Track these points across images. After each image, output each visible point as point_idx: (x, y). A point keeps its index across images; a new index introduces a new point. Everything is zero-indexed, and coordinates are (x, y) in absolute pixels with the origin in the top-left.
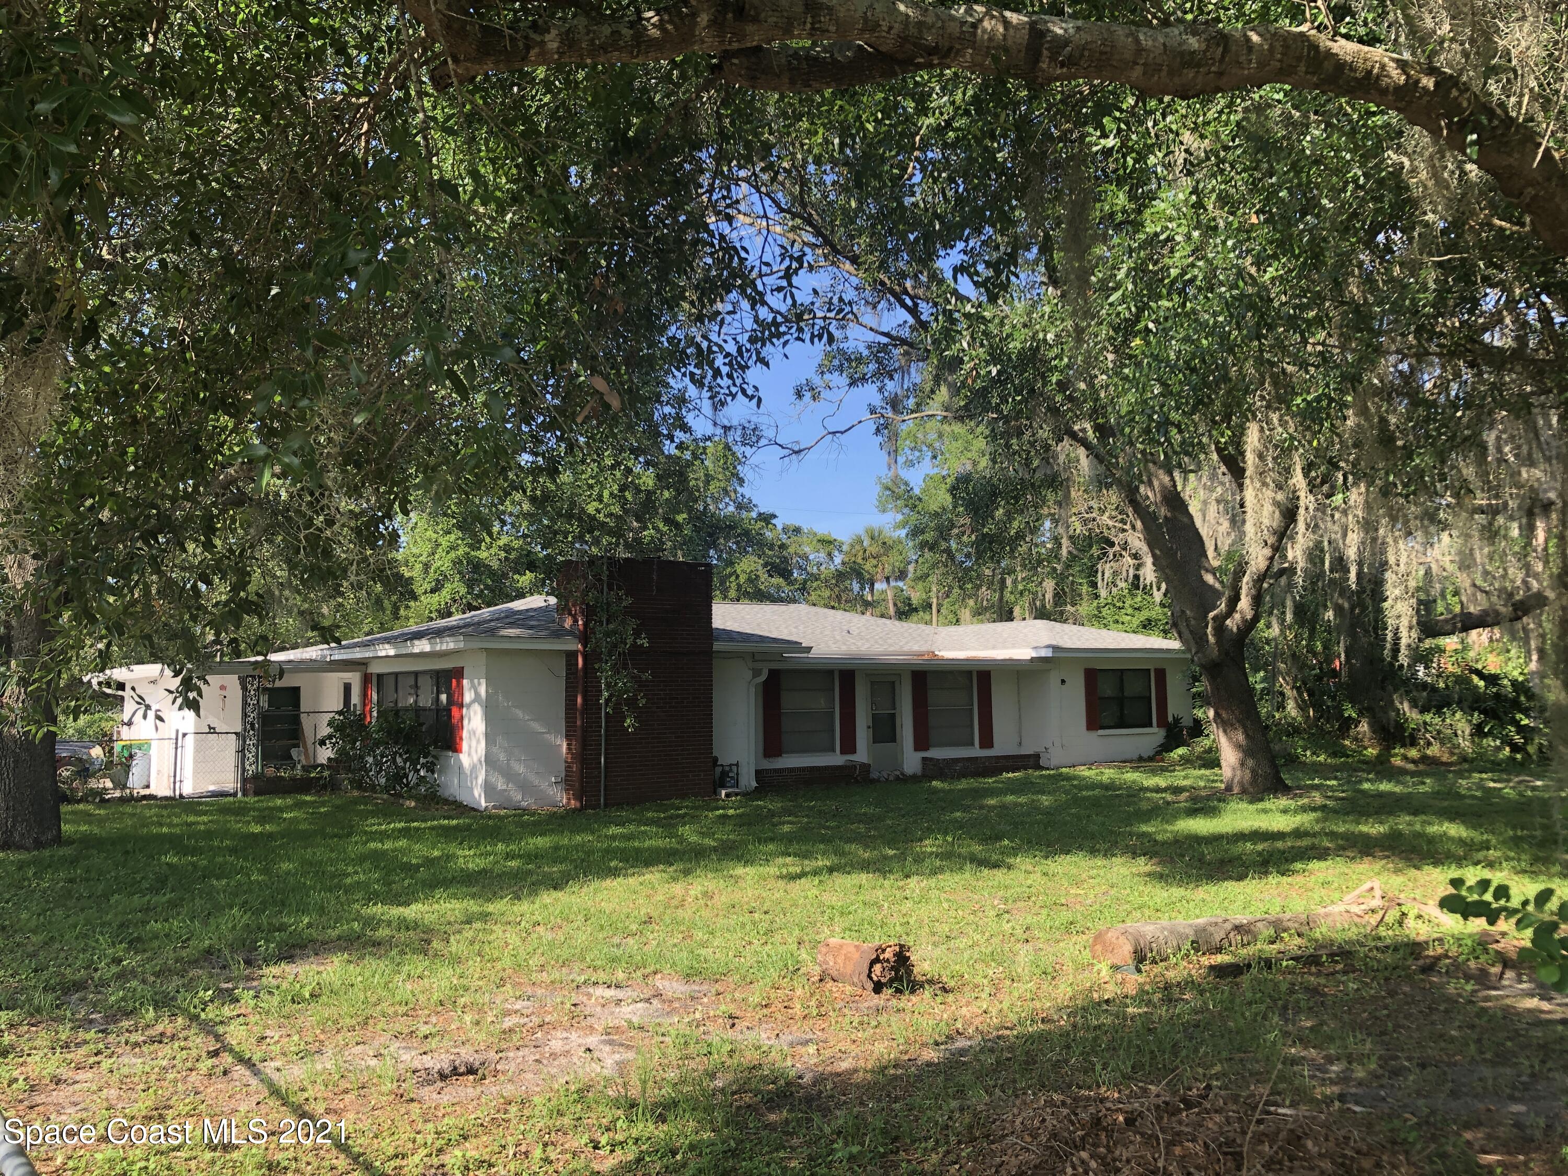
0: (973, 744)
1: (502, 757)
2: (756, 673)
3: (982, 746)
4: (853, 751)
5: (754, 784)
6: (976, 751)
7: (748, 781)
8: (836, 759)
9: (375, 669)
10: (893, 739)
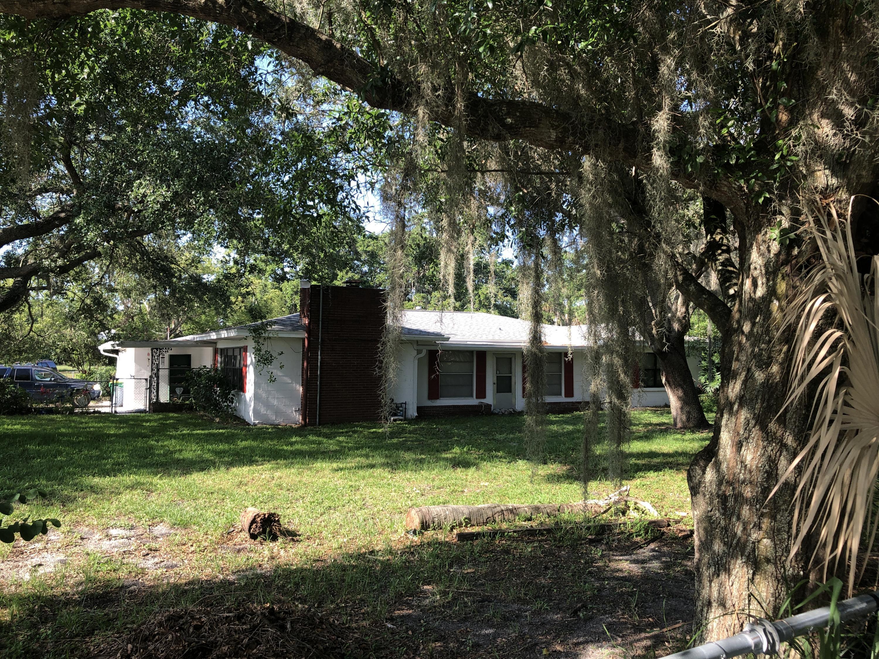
0: (561, 395)
1: (264, 395)
2: (419, 352)
3: (566, 396)
4: (484, 397)
5: (416, 414)
6: (562, 399)
7: (412, 412)
8: (473, 401)
9: (220, 346)
10: (510, 391)
